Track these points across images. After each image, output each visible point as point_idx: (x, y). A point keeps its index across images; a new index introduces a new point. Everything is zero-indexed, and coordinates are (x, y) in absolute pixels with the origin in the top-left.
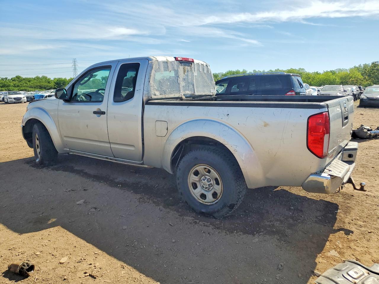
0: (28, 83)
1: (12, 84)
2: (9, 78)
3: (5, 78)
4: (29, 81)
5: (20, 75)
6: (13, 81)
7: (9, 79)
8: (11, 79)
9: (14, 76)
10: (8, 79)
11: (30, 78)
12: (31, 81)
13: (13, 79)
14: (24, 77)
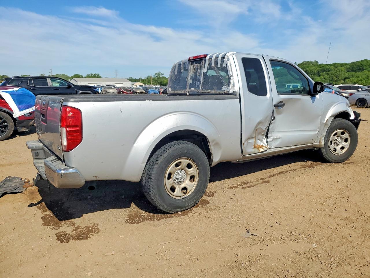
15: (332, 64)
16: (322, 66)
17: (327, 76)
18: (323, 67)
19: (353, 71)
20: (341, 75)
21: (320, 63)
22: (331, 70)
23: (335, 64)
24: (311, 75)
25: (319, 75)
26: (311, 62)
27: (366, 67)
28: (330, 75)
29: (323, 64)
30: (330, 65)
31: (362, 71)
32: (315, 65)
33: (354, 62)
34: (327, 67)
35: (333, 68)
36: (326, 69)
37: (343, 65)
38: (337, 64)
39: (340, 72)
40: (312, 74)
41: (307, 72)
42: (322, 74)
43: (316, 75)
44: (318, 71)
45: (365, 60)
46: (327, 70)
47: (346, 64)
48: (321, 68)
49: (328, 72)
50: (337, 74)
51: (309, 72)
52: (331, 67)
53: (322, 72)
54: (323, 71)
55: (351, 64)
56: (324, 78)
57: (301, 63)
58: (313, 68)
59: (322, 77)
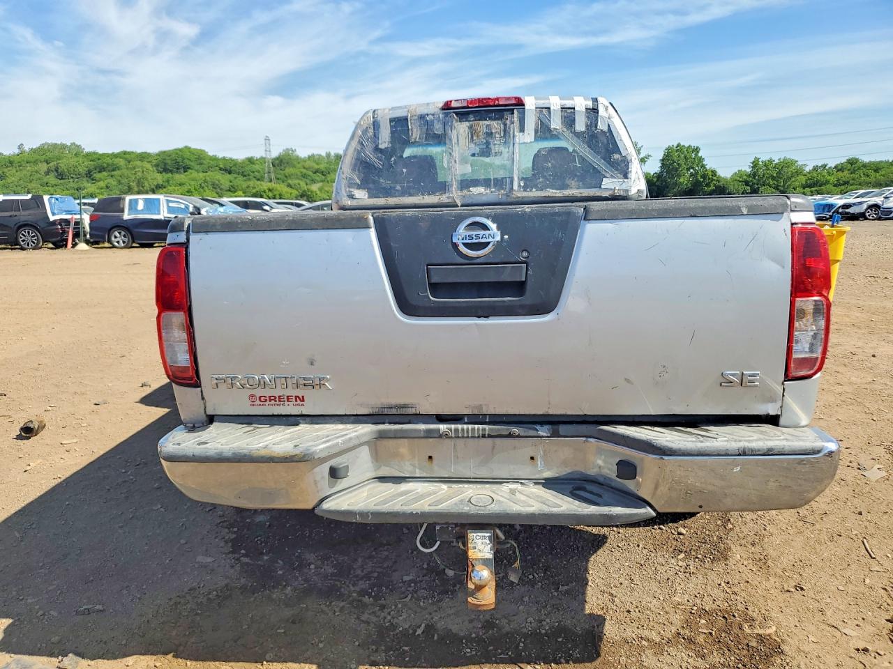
0: (872, 173)
1: (832, 179)
2: (832, 164)
3: (822, 166)
4: (876, 171)
5: (857, 157)
6: (838, 171)
7: (830, 168)
8: (835, 167)
9: (844, 160)
10: (827, 168)
11: (881, 162)
12: (880, 169)
13: (840, 167)
14: (866, 159)
15: (119, 153)
16: (95, 156)
17: (113, 182)
18: (99, 159)
19: (166, 170)
20: (147, 179)
21: (87, 149)
22: (119, 168)
23: (125, 153)
24: (72, 178)
25: (93, 180)
26: (64, 147)
27: (191, 163)
28: (119, 178)
29: (95, 153)
30: (115, 156)
31: (185, 172)
32: (76, 154)
33: (165, 152)
34: (109, 160)
35: (122, 162)
36: (105, 165)
37: (143, 157)
38: (129, 153)
39: (143, 172)
40: (74, 176)
41: (59, 171)
42: (97, 176)
43: (85, 179)
44: (87, 169)
45: (186, 147)
46: (110, 168)
47: (149, 155)
48: (95, 163)
49: (113, 173)
50: (138, 177)
51: (66, 170)
52: (116, 161)
53: (99, 172)
54: (102, 169)
55: (159, 155)
56: (107, 187)
57: (39, 148)
58: (73, 161)
59: (102, 184)
